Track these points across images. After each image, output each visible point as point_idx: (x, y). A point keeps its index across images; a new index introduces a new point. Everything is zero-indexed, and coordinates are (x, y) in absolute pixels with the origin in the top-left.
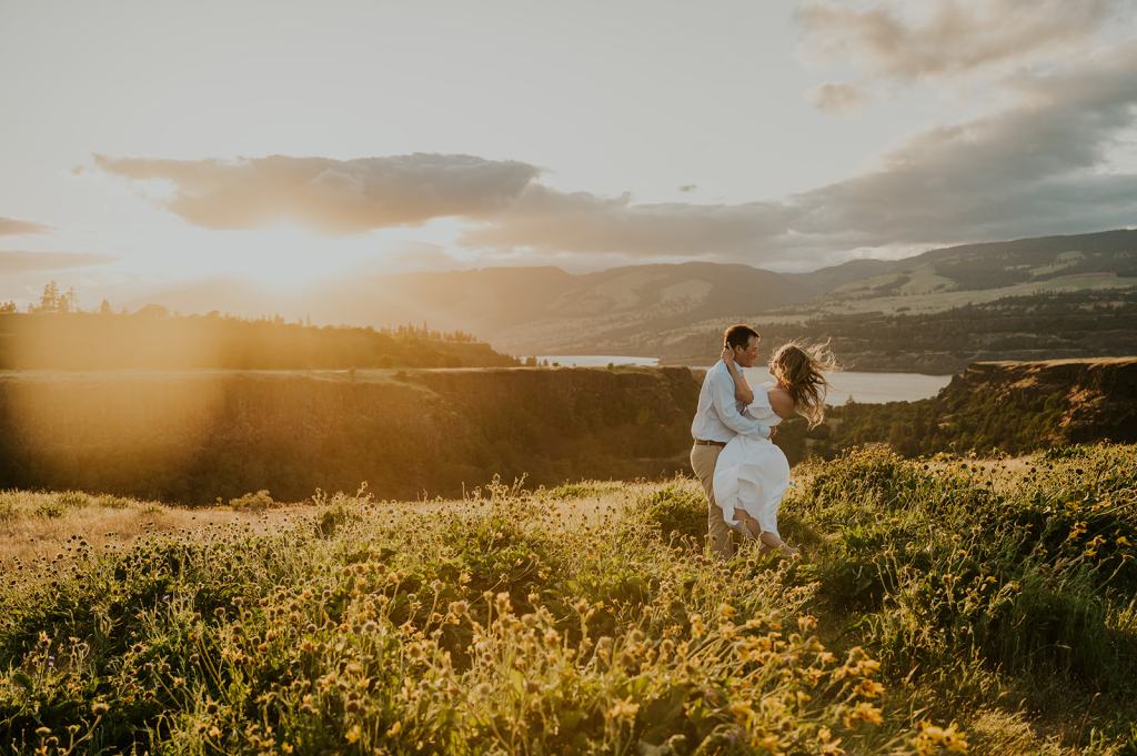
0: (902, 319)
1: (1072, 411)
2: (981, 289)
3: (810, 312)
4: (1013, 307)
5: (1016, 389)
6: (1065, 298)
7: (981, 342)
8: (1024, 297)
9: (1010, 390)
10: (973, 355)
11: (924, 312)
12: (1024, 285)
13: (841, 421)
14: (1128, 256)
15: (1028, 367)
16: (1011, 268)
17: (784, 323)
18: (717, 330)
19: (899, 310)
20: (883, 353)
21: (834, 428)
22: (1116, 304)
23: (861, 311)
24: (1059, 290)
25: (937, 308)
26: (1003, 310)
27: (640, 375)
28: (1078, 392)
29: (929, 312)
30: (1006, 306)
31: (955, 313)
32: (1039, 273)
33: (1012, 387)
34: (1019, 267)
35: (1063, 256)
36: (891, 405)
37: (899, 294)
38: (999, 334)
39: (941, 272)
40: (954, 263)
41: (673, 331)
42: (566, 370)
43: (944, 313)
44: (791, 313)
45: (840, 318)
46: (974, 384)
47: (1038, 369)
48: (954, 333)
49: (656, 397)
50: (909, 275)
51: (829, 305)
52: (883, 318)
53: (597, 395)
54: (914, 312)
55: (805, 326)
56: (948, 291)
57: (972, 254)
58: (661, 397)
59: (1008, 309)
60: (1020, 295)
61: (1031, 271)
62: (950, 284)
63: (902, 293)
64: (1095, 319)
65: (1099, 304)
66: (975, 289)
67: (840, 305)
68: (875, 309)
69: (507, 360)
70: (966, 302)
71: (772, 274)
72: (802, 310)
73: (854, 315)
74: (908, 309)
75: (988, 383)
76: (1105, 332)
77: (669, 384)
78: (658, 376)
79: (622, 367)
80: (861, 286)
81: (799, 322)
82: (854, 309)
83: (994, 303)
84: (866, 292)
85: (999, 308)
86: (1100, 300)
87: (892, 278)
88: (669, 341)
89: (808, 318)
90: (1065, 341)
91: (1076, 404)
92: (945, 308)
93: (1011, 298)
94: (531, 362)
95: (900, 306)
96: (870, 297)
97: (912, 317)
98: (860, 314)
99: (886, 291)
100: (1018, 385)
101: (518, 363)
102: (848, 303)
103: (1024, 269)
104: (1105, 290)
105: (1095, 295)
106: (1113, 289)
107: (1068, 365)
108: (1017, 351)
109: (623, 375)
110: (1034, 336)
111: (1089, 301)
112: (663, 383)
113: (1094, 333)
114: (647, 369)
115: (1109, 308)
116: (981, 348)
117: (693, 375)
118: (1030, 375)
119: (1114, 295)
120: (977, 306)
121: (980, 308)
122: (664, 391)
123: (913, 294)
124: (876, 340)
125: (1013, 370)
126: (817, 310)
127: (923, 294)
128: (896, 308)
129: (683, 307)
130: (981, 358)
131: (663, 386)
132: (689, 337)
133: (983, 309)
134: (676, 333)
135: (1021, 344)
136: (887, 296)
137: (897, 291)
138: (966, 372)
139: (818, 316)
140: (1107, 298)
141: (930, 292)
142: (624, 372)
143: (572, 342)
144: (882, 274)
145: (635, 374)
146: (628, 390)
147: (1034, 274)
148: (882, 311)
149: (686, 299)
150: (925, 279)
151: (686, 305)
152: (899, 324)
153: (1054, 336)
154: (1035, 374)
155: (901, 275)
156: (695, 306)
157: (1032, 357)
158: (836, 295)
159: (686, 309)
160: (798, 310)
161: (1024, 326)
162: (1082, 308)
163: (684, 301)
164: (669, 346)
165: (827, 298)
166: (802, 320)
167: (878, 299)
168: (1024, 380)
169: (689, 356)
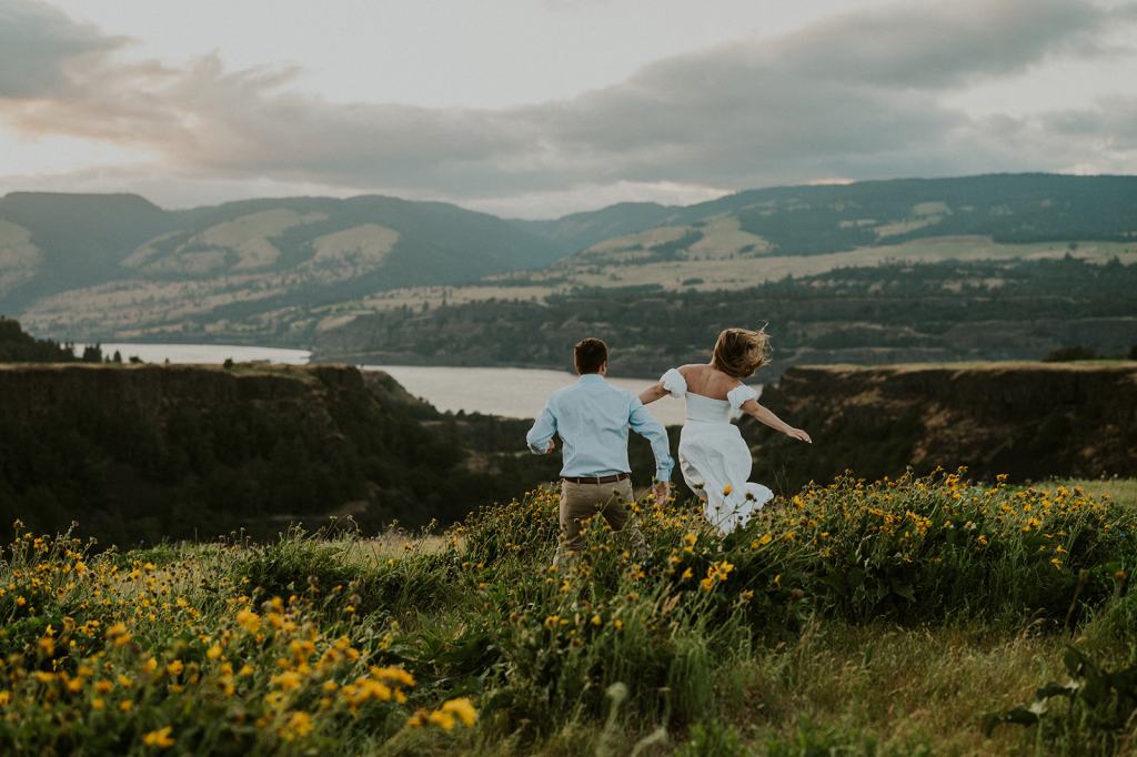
0: (691, 298)
1: (929, 440)
2: (806, 253)
3: (552, 283)
4: (850, 284)
5: (852, 407)
6: (923, 271)
7: (804, 335)
8: (867, 269)
9: (843, 409)
10: (793, 354)
11: (724, 287)
12: (867, 250)
14: (1009, 212)
15: (868, 374)
16: (845, 224)
17: (511, 299)
18: (405, 307)
19: (686, 283)
20: (662, 350)
22: (993, 283)
23: (629, 283)
24: (915, 259)
25: (742, 281)
26: (836, 288)
27: (277, 380)
28: (937, 412)
29: (730, 287)
30: (841, 282)
31: (768, 290)
32: (888, 233)
33: (846, 403)
34: (860, 223)
35: (921, 208)
37: (686, 258)
38: (831, 324)
39: (749, 224)
40: (768, 213)
41: (334, 307)
42: (152, 369)
43: (752, 290)
44: (524, 283)
45: (598, 293)
46: (792, 398)
47: (884, 378)
49: (303, 416)
50: (702, 229)
51: (581, 272)
52: (663, 295)
53: (204, 410)
54: (707, 287)
55: (542, 303)
56: (759, 255)
57: (794, 200)
58: (312, 414)
59: (844, 287)
60: (859, 266)
61: (876, 230)
62: (761, 244)
63: (692, 256)
64: (964, 304)
65: (969, 281)
66: (796, 253)
67: (598, 273)
68: (650, 280)
69: (48, 350)
70: (783, 274)
71: (494, 220)
72: (541, 278)
73: (618, 289)
74: (701, 282)
75: (813, 398)
76: (977, 324)
77: (325, 393)
78: (307, 380)
79: (249, 366)
80: (629, 244)
81: (534, 298)
82: (620, 279)
83: (824, 277)
84: (637, 254)
85: (831, 283)
86: (971, 275)
87: (676, 233)
88: (328, 324)
89: (548, 292)
90: (922, 335)
91: (935, 429)
92: (754, 282)
93: (847, 269)
94: (93, 354)
95: (688, 277)
96: (641, 262)
97: (706, 294)
98: (626, 289)
99: (667, 253)
100: (855, 401)
101: (68, 355)
102: (610, 270)
103: (867, 226)
104: (978, 261)
105: (964, 268)
106: (989, 261)
107: (925, 373)
108: (856, 350)
109: (249, 377)
110: (879, 327)
111: (957, 277)
112: (315, 392)
113: (960, 325)
114: (288, 369)
115: (983, 288)
116: (804, 344)
117: (366, 378)
118: (871, 387)
119: (989, 269)
120: (800, 280)
121: (804, 283)
122: (318, 404)
123: (708, 258)
124: (652, 328)
125: (849, 378)
126: (562, 280)
127: (722, 259)
128: (682, 279)
129: (351, 269)
130: (804, 359)
131: (315, 398)
132: (360, 318)
133: (808, 284)
134: (338, 310)
135: (861, 340)
136: (668, 260)
137: (684, 253)
138: (782, 381)
139: (564, 289)
140: (979, 273)
141: (732, 257)
142: (251, 373)
143: (163, 322)
144: (663, 225)
145: (270, 377)
146: (257, 403)
147: (883, 234)
148: (662, 283)
149: (355, 255)
150: (725, 235)
151: (355, 265)
152: (686, 305)
153: (907, 329)
154: (880, 385)
155: (689, 228)
156: (371, 267)
157: (876, 359)
158: (592, 257)
159: (355, 272)
160: (533, 279)
161: (866, 313)
162: (945, 287)
163: (352, 259)
164: (326, 332)
165: (578, 260)
166: (539, 294)
167: (655, 265)
168: (864, 394)
169: (359, 348)
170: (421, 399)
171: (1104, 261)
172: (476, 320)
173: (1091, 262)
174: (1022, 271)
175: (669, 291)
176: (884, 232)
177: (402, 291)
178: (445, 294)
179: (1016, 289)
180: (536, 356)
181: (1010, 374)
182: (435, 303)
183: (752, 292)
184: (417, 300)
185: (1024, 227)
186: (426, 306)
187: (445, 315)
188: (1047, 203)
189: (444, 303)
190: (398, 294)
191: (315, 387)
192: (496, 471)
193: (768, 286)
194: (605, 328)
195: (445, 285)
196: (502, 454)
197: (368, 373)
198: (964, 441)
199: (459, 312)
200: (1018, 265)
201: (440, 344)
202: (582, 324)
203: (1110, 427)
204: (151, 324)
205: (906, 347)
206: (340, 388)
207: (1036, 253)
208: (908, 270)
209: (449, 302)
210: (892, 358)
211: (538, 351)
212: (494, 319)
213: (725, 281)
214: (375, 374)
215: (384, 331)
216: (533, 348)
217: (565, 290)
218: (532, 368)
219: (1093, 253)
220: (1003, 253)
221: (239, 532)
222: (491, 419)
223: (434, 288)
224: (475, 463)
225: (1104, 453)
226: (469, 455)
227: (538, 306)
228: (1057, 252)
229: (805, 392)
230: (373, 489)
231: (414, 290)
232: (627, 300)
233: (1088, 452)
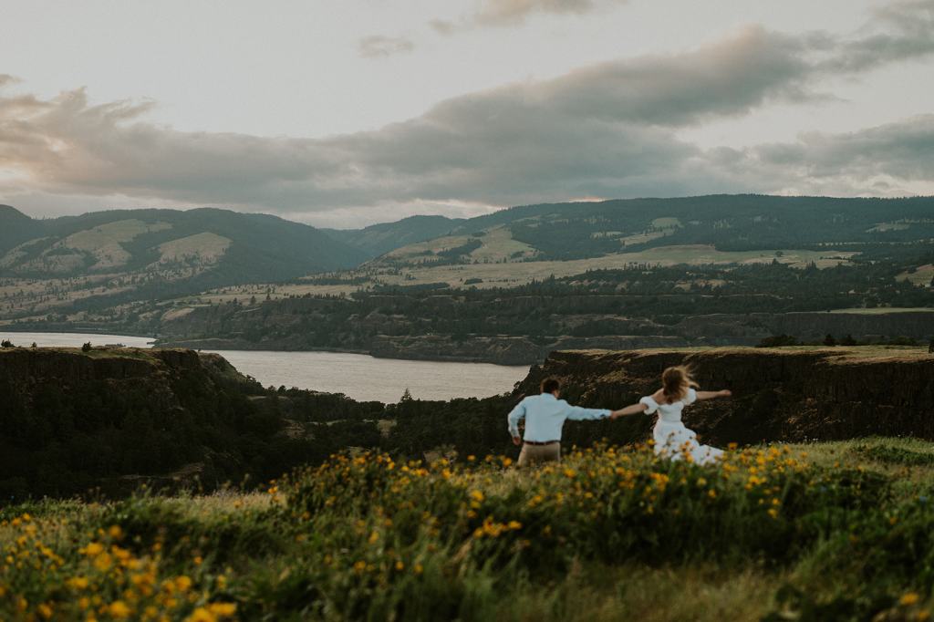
0: (472, 294)
2: (564, 260)
3: (358, 282)
4: (601, 283)
5: (602, 383)
6: (660, 273)
7: (564, 326)
8: (614, 271)
9: (596, 385)
10: (555, 341)
11: (499, 285)
12: (615, 256)
13: (394, 423)
14: (728, 226)
15: (616, 357)
16: (600, 234)
17: (324, 294)
18: (236, 300)
19: (468, 282)
20: (449, 336)
21: (385, 432)
22: (715, 283)
23: (421, 282)
24: (653, 263)
25: (514, 281)
26: (590, 287)
27: (127, 361)
29: (504, 285)
30: (593, 282)
31: (535, 287)
32: (632, 243)
33: (598, 381)
34: (609, 234)
35: (658, 223)
36: (457, 403)
37: (468, 262)
38: (586, 316)
39: (519, 235)
40: (535, 226)
41: (176, 301)
42: (22, 353)
43: (522, 287)
44: (335, 282)
45: (395, 290)
47: (629, 360)
48: (534, 312)
49: (150, 391)
50: (481, 239)
51: (382, 273)
52: (449, 292)
54: (485, 286)
55: (350, 298)
56: (527, 260)
57: (555, 215)
58: (157, 390)
59: (596, 285)
60: (608, 269)
61: (622, 239)
62: (529, 251)
63: (473, 260)
64: (693, 300)
65: (696, 282)
66: (557, 259)
67: (396, 273)
68: (439, 280)
70: (548, 274)
71: (310, 230)
72: (349, 278)
73: (412, 287)
74: (480, 281)
75: (571, 376)
76: (704, 316)
77: (168, 373)
78: (153, 362)
79: (102, 349)
80: (423, 250)
82: (414, 278)
83: (580, 278)
84: (428, 258)
85: (586, 283)
86: (697, 277)
87: (459, 242)
88: (170, 315)
89: (354, 289)
90: (659, 325)
92: (524, 282)
93: (599, 271)
95: (469, 278)
96: (431, 265)
97: (484, 291)
98: (418, 287)
99: (452, 258)
100: (605, 379)
102: (406, 271)
103: (615, 236)
104: (703, 265)
105: (691, 271)
106: (712, 265)
108: (605, 337)
109: (104, 359)
110: (624, 319)
111: (687, 278)
112: (160, 372)
113: (691, 317)
114: (137, 352)
116: (564, 332)
117: (202, 360)
118: (618, 368)
119: (713, 272)
120: (560, 280)
121: (564, 282)
122: (161, 382)
123: (486, 262)
124: (440, 320)
125: (601, 360)
126: (367, 279)
127: (497, 262)
128: (465, 280)
129: (190, 270)
130: (565, 344)
131: (160, 377)
132: (197, 310)
133: (567, 283)
134: (179, 304)
135: (611, 329)
136: (453, 263)
137: (466, 257)
138: (547, 363)
139: (367, 287)
140: (705, 275)
141: (505, 261)
142: (106, 356)
143: (31, 313)
144: (449, 235)
145: (121, 359)
146: (110, 381)
147: (626, 243)
148: (448, 282)
149: (194, 258)
150: (500, 244)
151: (193, 266)
152: (468, 300)
153: (647, 320)
154: (626, 366)
155: (471, 237)
156: (208, 268)
157: (622, 345)
158: (391, 260)
159: (194, 272)
160: (342, 278)
161: (614, 307)
162: (678, 286)
163: (190, 261)
164: (169, 322)
165: (379, 263)
166: (348, 291)
167: (443, 267)
168: (612, 374)
169: (196, 335)
170: (249, 377)
171: (804, 266)
172: (295, 312)
173: (794, 266)
174: (739, 274)
175: (454, 289)
176: (628, 241)
177: (233, 288)
178: (269, 290)
179: (734, 288)
180: (345, 342)
181: (730, 356)
182: (261, 298)
183: (521, 290)
184: (245, 296)
185: (740, 238)
186: (253, 300)
187: (270, 307)
188: (758, 219)
189: (268, 297)
190: (230, 290)
191: (159, 367)
192: (311, 437)
193: (535, 284)
194: (401, 319)
195: (269, 283)
196: (316, 423)
197: (204, 356)
198: (693, 411)
199: (281, 305)
200: (735, 268)
201: (264, 332)
202: (384, 316)
203: (809, 399)
204: (21, 315)
205: (647, 335)
206: (181, 368)
207: (750, 259)
208: (647, 273)
209: (273, 297)
210: (635, 344)
211: (346, 337)
212: (310, 312)
213: (500, 281)
214: (210, 356)
215: (218, 321)
216: (343, 335)
217: (369, 287)
218: (340, 352)
219: (795, 259)
220: (724, 259)
221: (95, 491)
222: (307, 394)
223: (260, 285)
224: (294, 431)
225: (804, 421)
226: (289, 424)
227: (347, 300)
228: (768, 259)
229: (565, 372)
230: (208, 453)
231: (243, 287)
232: (420, 296)
233: (792, 420)
